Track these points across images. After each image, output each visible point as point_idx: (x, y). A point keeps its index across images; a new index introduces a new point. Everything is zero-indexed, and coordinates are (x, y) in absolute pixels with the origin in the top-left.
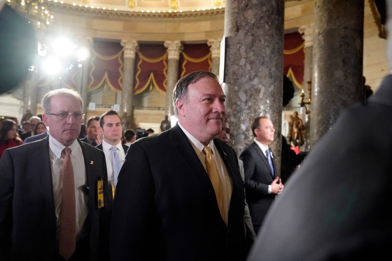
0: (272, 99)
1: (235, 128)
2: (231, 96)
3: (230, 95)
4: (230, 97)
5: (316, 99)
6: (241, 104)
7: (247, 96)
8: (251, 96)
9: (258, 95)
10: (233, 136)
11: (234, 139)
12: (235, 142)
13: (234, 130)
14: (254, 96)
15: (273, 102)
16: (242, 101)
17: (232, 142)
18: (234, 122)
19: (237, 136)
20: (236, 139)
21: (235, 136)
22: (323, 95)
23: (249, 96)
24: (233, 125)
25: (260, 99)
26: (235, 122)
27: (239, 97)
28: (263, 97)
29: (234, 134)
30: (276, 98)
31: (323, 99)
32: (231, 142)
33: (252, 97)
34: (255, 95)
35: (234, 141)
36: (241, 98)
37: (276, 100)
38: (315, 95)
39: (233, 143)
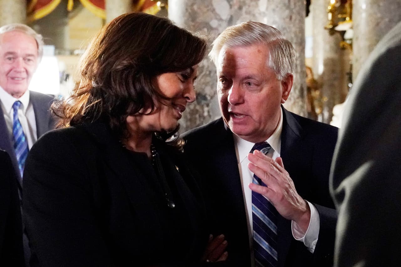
0: (287, 12)
1: (208, 79)
2: (195, 7)
3: (192, 5)
4: (193, 10)
5: (364, 15)
6: (220, 25)
7: (231, 6)
8: (240, 8)
9: (257, 5)
10: (205, 98)
11: (208, 105)
12: (209, 112)
13: (206, 84)
14: (247, 7)
15: (288, 20)
16: (221, 20)
17: (203, 112)
18: (206, 67)
19: (212, 97)
20: (210, 105)
21: (209, 98)
22: (379, 6)
23: (236, 7)
24: (204, 73)
25: (260, 14)
26: (208, 67)
27: (213, 10)
28: (267, 9)
29: (206, 94)
30: (294, 11)
31: (379, 15)
32: (201, 110)
33: (244, 9)
34: (249, 6)
35: (206, 109)
36: (218, 11)
37: (294, 17)
38: (361, 8)
39: (206, 114)
